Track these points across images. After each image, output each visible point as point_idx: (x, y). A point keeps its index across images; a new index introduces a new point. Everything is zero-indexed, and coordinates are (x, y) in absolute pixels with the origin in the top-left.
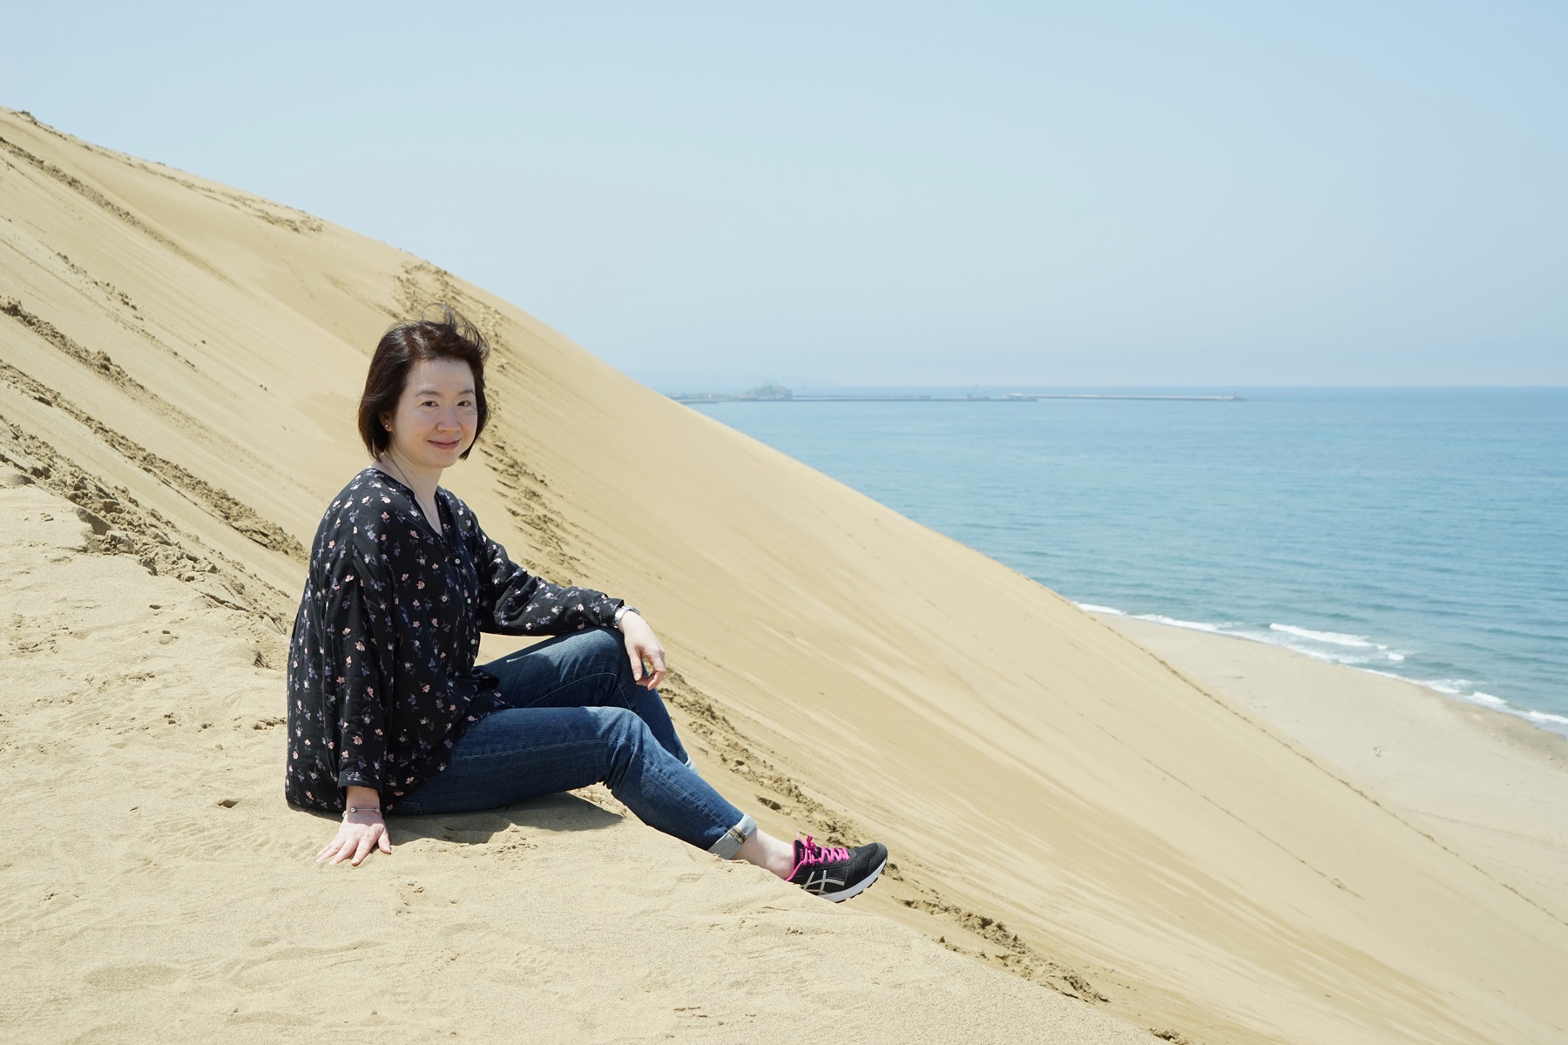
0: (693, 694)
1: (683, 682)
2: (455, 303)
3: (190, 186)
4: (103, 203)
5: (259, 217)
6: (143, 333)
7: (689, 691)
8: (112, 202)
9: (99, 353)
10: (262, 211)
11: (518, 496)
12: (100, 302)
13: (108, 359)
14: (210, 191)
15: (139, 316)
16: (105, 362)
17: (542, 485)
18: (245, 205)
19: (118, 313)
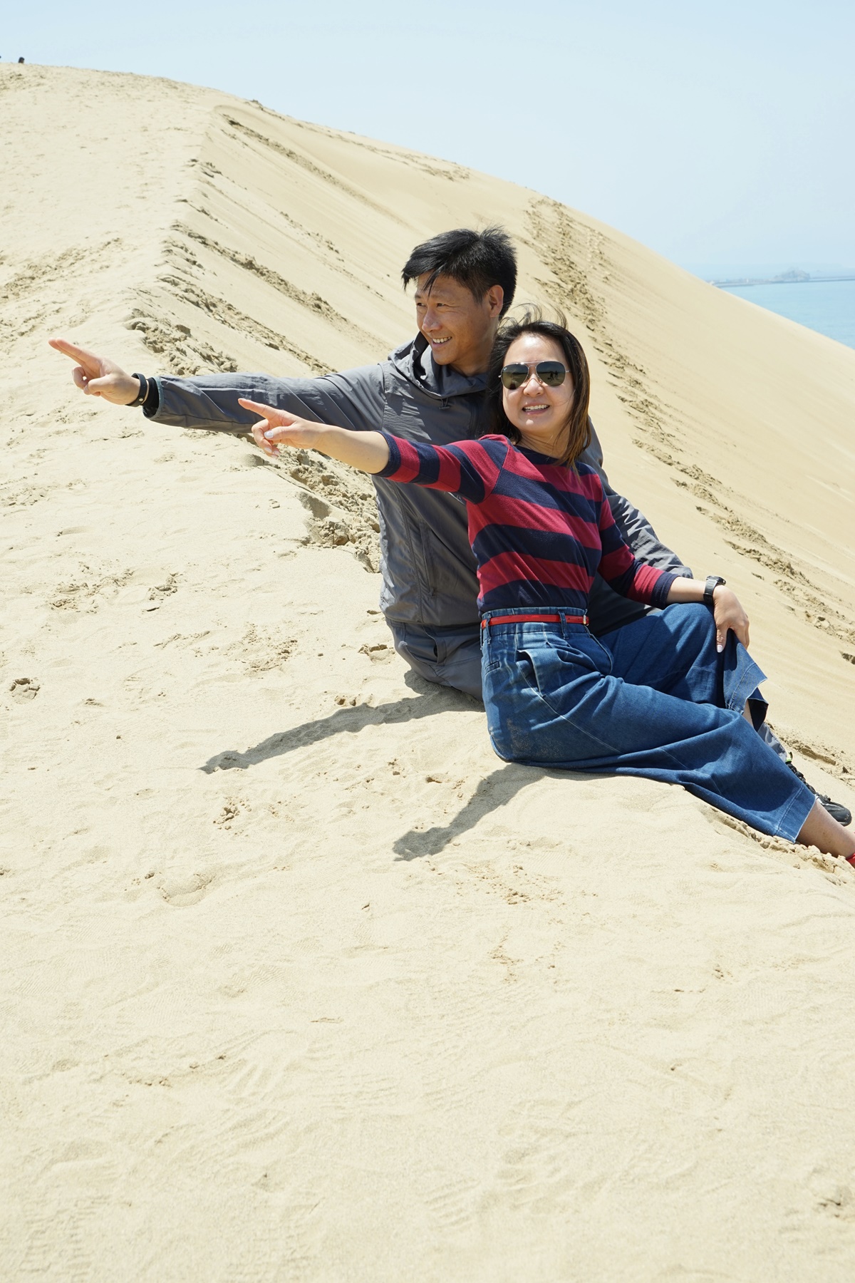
0: (773, 551)
1: (765, 541)
2: (569, 229)
3: (373, 150)
4: (312, 169)
5: (423, 170)
6: (344, 272)
7: (770, 549)
8: (318, 167)
9: (313, 294)
10: (425, 165)
11: (625, 386)
12: (312, 250)
13: (319, 299)
14: (388, 152)
15: (341, 258)
16: (318, 302)
17: (641, 373)
18: (413, 161)
19: (325, 257)
